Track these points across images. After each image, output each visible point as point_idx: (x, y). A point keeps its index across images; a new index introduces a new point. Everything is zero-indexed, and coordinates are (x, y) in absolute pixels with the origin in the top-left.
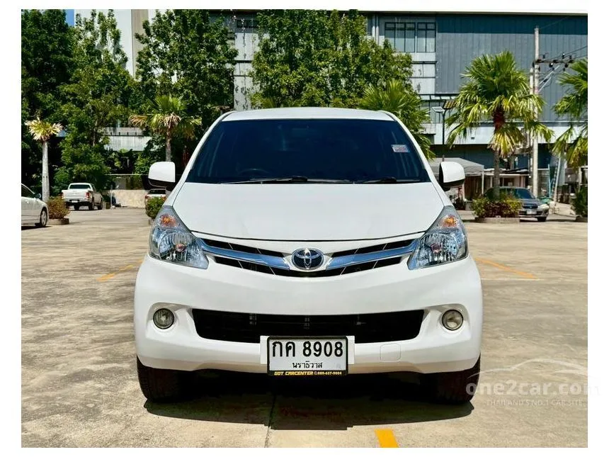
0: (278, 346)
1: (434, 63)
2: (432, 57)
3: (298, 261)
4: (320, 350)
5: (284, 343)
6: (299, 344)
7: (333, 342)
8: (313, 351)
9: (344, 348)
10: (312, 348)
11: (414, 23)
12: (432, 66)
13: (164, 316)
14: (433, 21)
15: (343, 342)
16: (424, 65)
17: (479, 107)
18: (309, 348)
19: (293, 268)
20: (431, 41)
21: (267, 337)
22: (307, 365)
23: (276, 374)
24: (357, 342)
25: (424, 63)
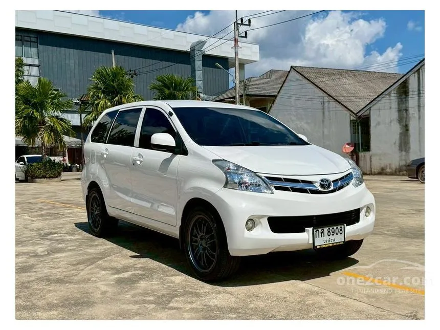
0: (317, 232)
1: (38, 66)
2: (36, 62)
3: (322, 186)
4: (334, 232)
5: (320, 230)
6: (326, 230)
7: (339, 227)
8: (331, 233)
9: (343, 230)
10: (331, 231)
11: (21, 36)
12: (37, 68)
13: (251, 223)
14: (36, 36)
15: (343, 227)
16: (31, 67)
17: (105, 102)
18: (329, 232)
19: (321, 189)
20: (35, 50)
21: (312, 228)
22: (329, 241)
23: (318, 247)
24: (347, 226)
25: (30, 65)
